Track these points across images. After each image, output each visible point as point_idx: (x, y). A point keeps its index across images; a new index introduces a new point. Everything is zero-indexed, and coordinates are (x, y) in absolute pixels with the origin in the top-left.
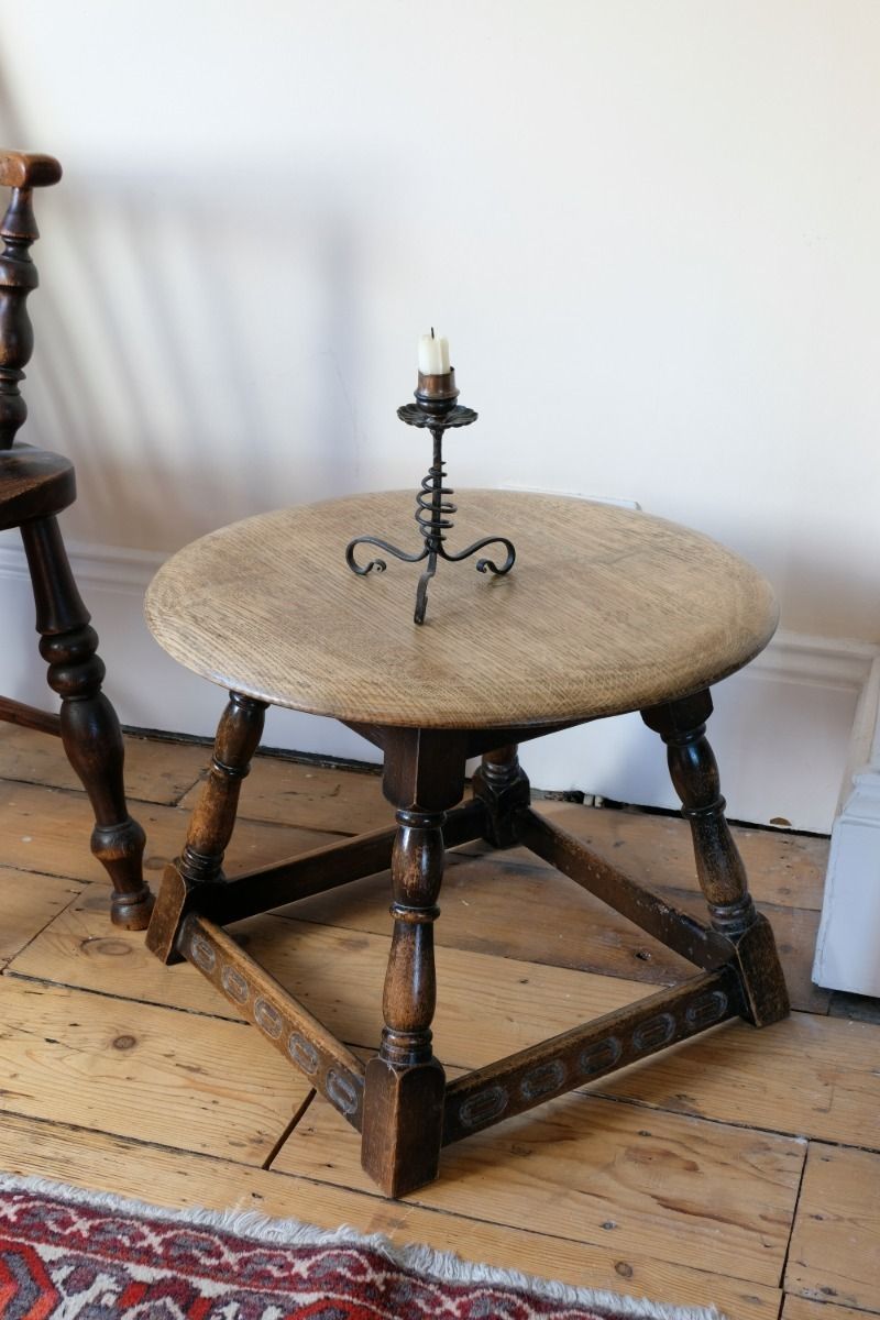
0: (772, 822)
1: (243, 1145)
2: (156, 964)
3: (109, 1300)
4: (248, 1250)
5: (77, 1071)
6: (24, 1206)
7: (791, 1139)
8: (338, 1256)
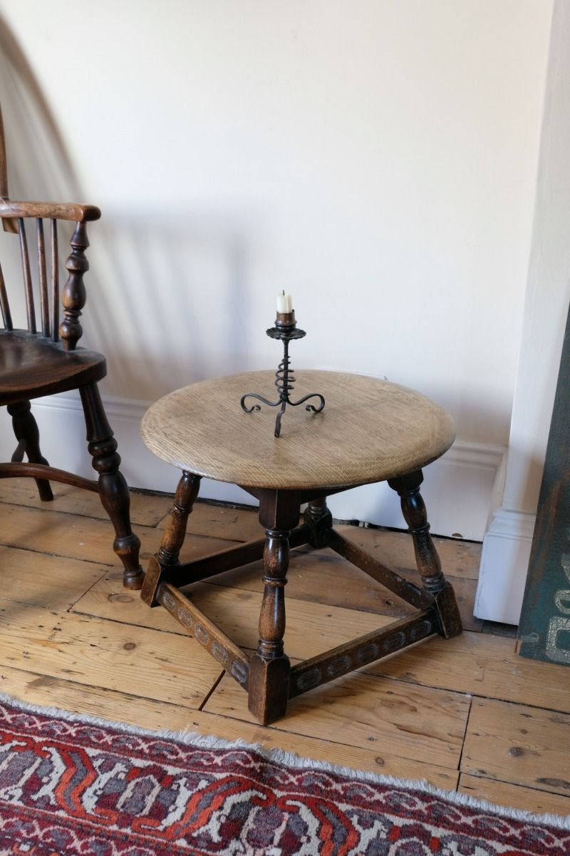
0: (453, 535)
1: (189, 699)
2: (146, 607)
3: (122, 776)
4: (191, 752)
5: (105, 660)
6: (79, 728)
7: (464, 695)
8: (237, 754)
